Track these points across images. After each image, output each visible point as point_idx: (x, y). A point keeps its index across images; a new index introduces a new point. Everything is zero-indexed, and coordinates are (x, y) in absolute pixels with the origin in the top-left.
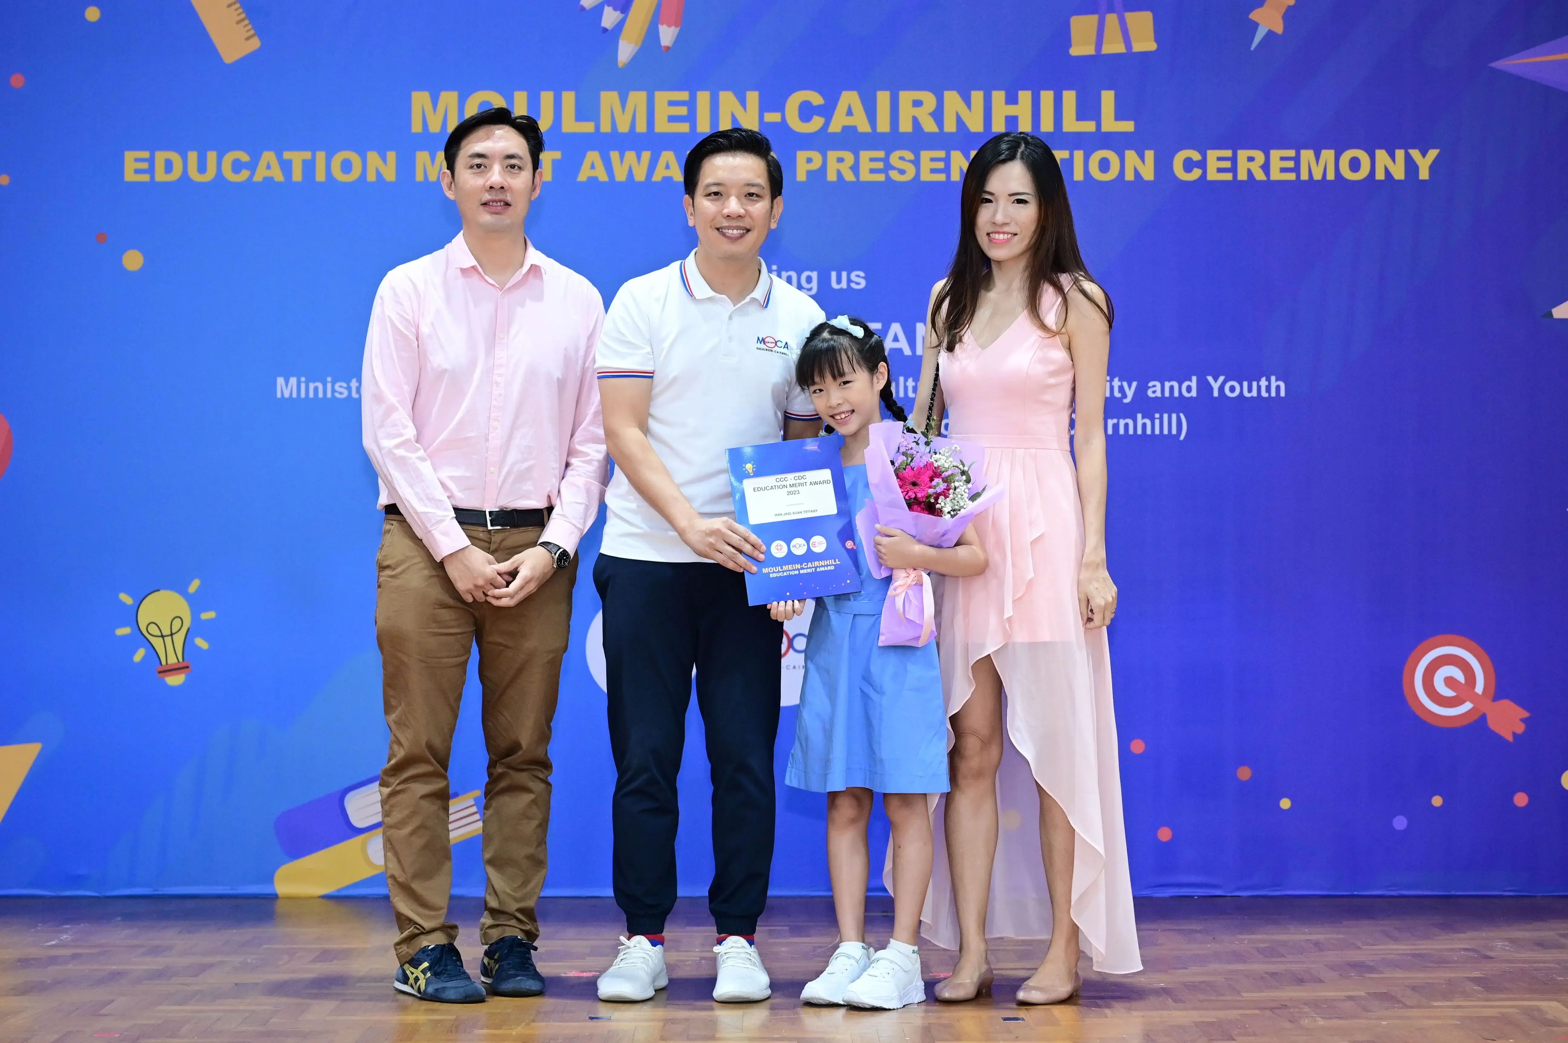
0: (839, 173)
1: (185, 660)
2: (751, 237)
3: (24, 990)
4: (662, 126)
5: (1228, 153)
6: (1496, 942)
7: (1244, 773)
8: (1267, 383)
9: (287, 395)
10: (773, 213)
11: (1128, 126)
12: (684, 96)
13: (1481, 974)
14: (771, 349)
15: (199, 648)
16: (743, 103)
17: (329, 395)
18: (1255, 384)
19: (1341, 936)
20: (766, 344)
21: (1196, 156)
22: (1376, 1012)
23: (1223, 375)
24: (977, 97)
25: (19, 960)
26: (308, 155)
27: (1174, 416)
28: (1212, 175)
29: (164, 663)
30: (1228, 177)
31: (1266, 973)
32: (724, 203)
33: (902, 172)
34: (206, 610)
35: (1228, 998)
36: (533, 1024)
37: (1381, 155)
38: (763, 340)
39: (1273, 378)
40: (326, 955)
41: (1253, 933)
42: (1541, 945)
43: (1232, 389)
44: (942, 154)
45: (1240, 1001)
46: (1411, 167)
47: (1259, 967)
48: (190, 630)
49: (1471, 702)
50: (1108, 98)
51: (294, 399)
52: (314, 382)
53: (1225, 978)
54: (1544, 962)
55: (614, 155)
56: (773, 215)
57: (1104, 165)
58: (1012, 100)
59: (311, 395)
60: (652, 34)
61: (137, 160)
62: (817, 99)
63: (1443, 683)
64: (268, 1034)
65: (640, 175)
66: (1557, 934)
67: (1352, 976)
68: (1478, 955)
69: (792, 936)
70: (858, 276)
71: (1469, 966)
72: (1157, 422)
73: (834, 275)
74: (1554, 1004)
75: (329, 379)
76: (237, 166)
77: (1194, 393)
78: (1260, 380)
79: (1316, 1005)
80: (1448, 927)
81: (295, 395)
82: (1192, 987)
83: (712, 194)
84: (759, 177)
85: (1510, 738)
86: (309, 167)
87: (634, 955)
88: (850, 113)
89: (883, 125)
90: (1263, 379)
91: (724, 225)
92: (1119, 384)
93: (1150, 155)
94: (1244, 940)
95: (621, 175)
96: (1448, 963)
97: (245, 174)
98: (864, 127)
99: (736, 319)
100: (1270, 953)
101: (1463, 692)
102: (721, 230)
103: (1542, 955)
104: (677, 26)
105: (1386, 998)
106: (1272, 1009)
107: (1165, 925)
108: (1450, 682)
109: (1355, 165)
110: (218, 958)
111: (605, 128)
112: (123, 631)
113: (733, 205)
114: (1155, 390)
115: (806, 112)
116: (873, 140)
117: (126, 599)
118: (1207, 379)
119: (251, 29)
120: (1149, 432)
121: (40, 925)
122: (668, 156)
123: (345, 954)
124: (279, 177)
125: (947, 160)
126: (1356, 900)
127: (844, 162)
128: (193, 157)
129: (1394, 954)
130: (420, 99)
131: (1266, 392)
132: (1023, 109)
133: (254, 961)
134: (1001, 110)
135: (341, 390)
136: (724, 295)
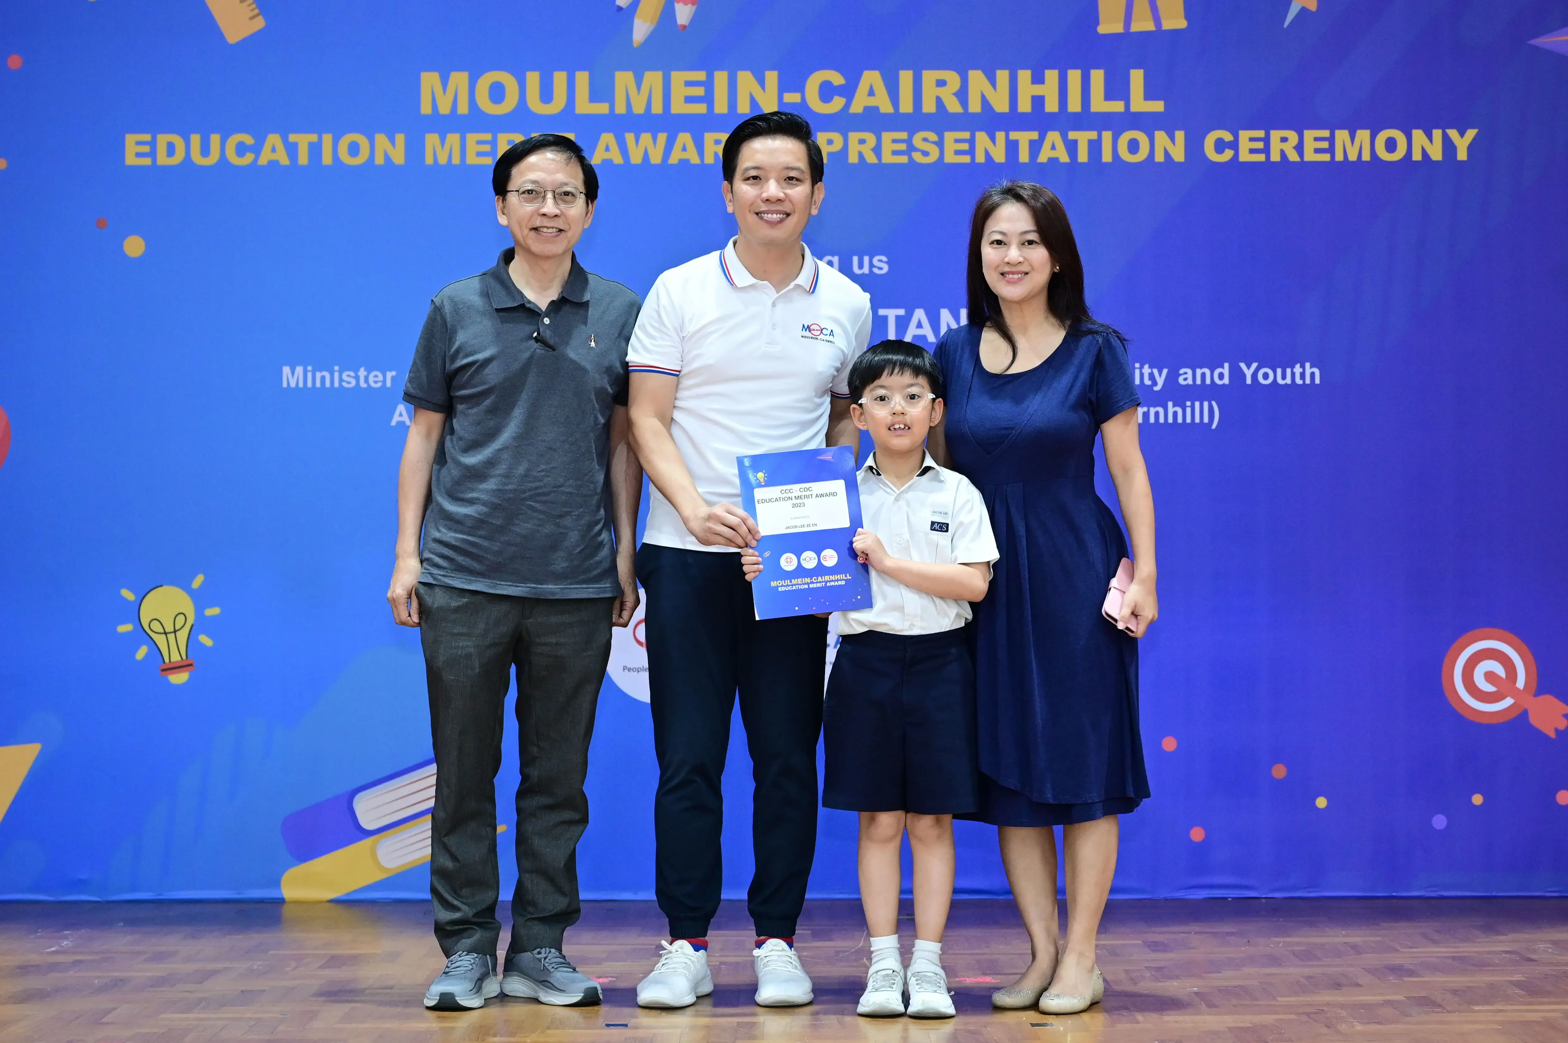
0: (861, 155)
1: (188, 657)
2: (792, 221)
3: (23, 998)
4: (679, 107)
5: (1261, 134)
6: (1539, 944)
7: (1279, 771)
8: (1301, 370)
9: (293, 385)
10: (814, 199)
11: (1158, 106)
12: (701, 76)
13: (1523, 977)
14: (817, 337)
15: (203, 645)
16: (762, 83)
17: (336, 385)
18: (1289, 371)
19: (1379, 939)
20: (811, 332)
21: (1228, 137)
22: (1414, 1017)
23: (1256, 362)
24: (1003, 76)
25: (20, 967)
26: (314, 138)
27: (1206, 404)
28: (1245, 156)
29: (167, 660)
30: (1261, 158)
31: (1302, 977)
32: (762, 188)
33: (925, 154)
34: (211, 606)
35: (1263, 1002)
36: (548, 1031)
37: (1418, 135)
38: (808, 327)
39: (1308, 365)
40: (334, 961)
41: (1289, 936)
43: (1266, 376)
44: (966, 135)
45: (1276, 1006)
46: (1449, 147)
47: (1295, 971)
48: (194, 627)
49: (1513, 697)
50: (1137, 77)
51: (301, 388)
52: (321, 371)
53: (1260, 983)
55: (630, 137)
56: (813, 201)
57: (1134, 146)
58: (1038, 79)
59: (318, 385)
60: (668, 13)
61: (139, 143)
62: (837, 79)
63: (1483, 677)
65: (656, 158)
67: (1390, 979)
68: (1519, 957)
69: (813, 941)
70: (880, 261)
71: (1510, 969)
72: (1188, 410)
73: (855, 259)
75: (336, 368)
76: (241, 149)
77: (1226, 381)
78: (1294, 367)
79: (1355, 1008)
80: (1489, 929)
81: (301, 385)
82: (1227, 992)
83: (751, 179)
84: (799, 160)
85: (1552, 735)
86: (315, 150)
87: (675, 960)
88: (871, 93)
89: (906, 106)
90: (1298, 366)
91: (762, 209)
92: (1150, 371)
93: (1180, 135)
94: (1280, 943)
95: (636, 158)
96: (1488, 965)
97: (249, 158)
98: (886, 107)
99: (780, 306)
100: (1307, 956)
101: (1503, 687)
102: (760, 215)
104: (693, 4)
105: (1427, 1003)
106: (1308, 1015)
107: (1195, 927)
108: (1490, 676)
109: (1391, 145)
110: (227, 965)
111: (620, 109)
112: (125, 628)
113: (772, 189)
114: (1186, 377)
115: (827, 92)
116: (895, 121)
117: (128, 595)
118: (1240, 368)
119: (255, 9)
120: (1180, 420)
121: (40, 930)
122: (685, 138)
123: (354, 960)
124: (284, 160)
125: (972, 142)
126: (1394, 901)
127: (866, 145)
128: (195, 140)
129: (1433, 957)
130: (429, 80)
131: (1301, 379)
132: (1050, 88)
133: (261, 967)
134: (1027, 90)
135: (349, 380)
136: (766, 282)
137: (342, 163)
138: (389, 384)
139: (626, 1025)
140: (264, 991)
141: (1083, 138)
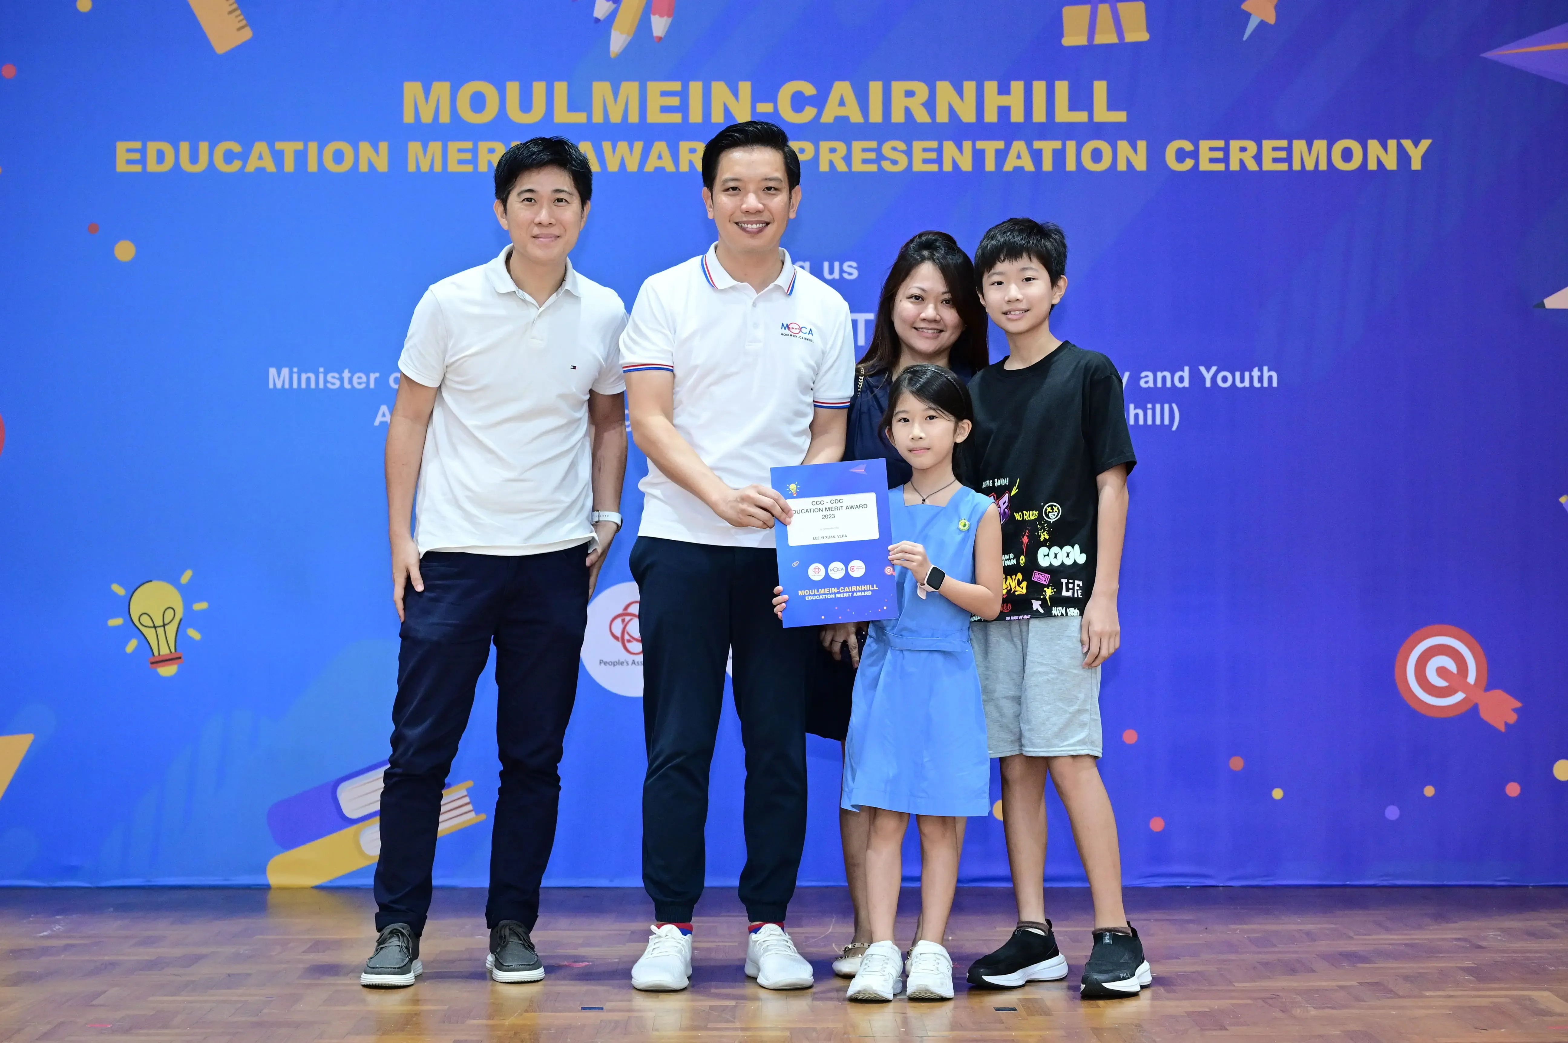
0: (831, 163)
1: (177, 650)
2: (771, 229)
3: (17, 980)
4: (655, 116)
5: (1221, 143)
6: (1488, 932)
7: (1237, 763)
8: (1259, 374)
9: (279, 386)
10: (791, 204)
11: (1121, 117)
12: (676, 86)
13: (1472, 963)
14: (796, 335)
15: (191, 638)
16: (736, 94)
17: (321, 386)
18: (1247, 374)
19: (1333, 926)
20: (791, 330)
21: (1188, 146)
22: (1368, 1002)
23: (1215, 365)
24: (970, 87)
25: (12, 951)
26: (299, 146)
27: (1166, 406)
28: (1205, 166)
29: (156, 653)
30: (1221, 167)
31: (1259, 963)
32: (741, 200)
33: (895, 162)
34: (200, 601)
35: (1219, 988)
36: (526, 1014)
37: (1374, 145)
38: (787, 326)
39: (1265, 369)
40: (318, 946)
41: (1246, 924)
42: (1533, 934)
43: (1225, 379)
44: (934, 144)
45: (1233, 991)
46: (1403, 157)
47: (1251, 957)
48: (182, 622)
49: (1463, 692)
50: (1100, 89)
51: (286, 389)
52: (306, 372)
53: (1217, 968)
54: (1537, 952)
55: (607, 146)
56: (791, 206)
57: (1097, 156)
58: (1004, 90)
59: (304, 386)
60: (644, 25)
61: (129, 151)
62: (809, 90)
63: (1435, 673)
64: (260, 1025)
65: (632, 166)
66: (1548, 924)
67: (1344, 966)
68: (1468, 944)
70: (850, 266)
71: (1460, 956)
72: (1150, 412)
73: (826, 265)
74: (1546, 994)
75: (321, 370)
76: (229, 157)
77: (1186, 384)
78: (1252, 371)
79: (1309, 994)
80: (1440, 917)
81: (287, 386)
82: (1186, 977)
83: (731, 189)
84: (776, 170)
85: (1502, 728)
86: (301, 157)
87: (665, 943)
88: (842, 103)
89: (876, 116)
90: (1256, 370)
91: (741, 220)
93: (1142, 145)
94: (1237, 929)
95: (613, 166)
96: (1439, 952)
97: (236, 165)
98: (856, 117)
99: (761, 305)
100: (1263, 942)
101: (1455, 682)
102: (740, 224)
103: (1535, 945)
104: (669, 16)
105: (1379, 988)
106: (1263, 999)
107: (1157, 915)
108: (1442, 672)
109: (1347, 155)
110: (214, 949)
111: (598, 118)
112: (116, 622)
113: (752, 201)
114: (1147, 380)
115: (799, 102)
116: (866, 131)
117: (118, 589)
118: (1199, 370)
119: (242, 20)
120: (1141, 422)
121: (32, 916)
122: (660, 147)
123: (337, 944)
124: (271, 167)
125: (940, 151)
126: (1348, 890)
127: (837, 153)
128: (185, 147)
129: (1386, 944)
130: (412, 90)
131: (1259, 382)
132: (1015, 99)
133: (247, 952)
134: (993, 100)
135: (333, 381)
136: (746, 283)
137: (326, 170)
138: (372, 386)
139: (602, 1009)
140: (249, 975)
141: (1048, 147)
